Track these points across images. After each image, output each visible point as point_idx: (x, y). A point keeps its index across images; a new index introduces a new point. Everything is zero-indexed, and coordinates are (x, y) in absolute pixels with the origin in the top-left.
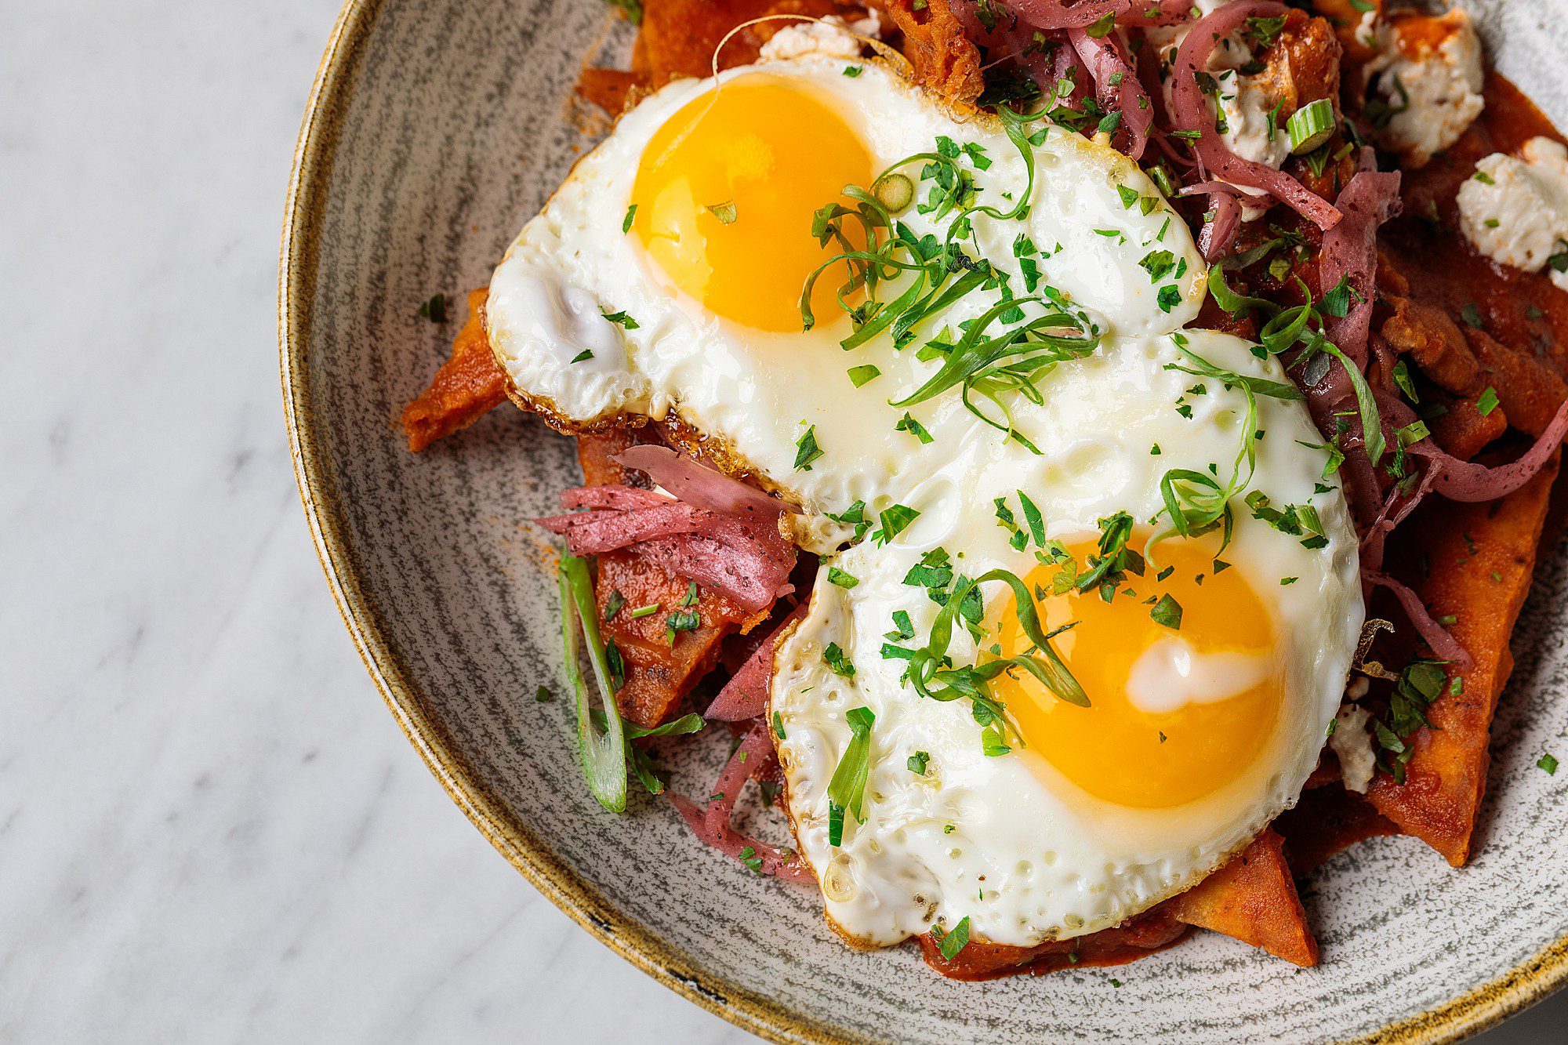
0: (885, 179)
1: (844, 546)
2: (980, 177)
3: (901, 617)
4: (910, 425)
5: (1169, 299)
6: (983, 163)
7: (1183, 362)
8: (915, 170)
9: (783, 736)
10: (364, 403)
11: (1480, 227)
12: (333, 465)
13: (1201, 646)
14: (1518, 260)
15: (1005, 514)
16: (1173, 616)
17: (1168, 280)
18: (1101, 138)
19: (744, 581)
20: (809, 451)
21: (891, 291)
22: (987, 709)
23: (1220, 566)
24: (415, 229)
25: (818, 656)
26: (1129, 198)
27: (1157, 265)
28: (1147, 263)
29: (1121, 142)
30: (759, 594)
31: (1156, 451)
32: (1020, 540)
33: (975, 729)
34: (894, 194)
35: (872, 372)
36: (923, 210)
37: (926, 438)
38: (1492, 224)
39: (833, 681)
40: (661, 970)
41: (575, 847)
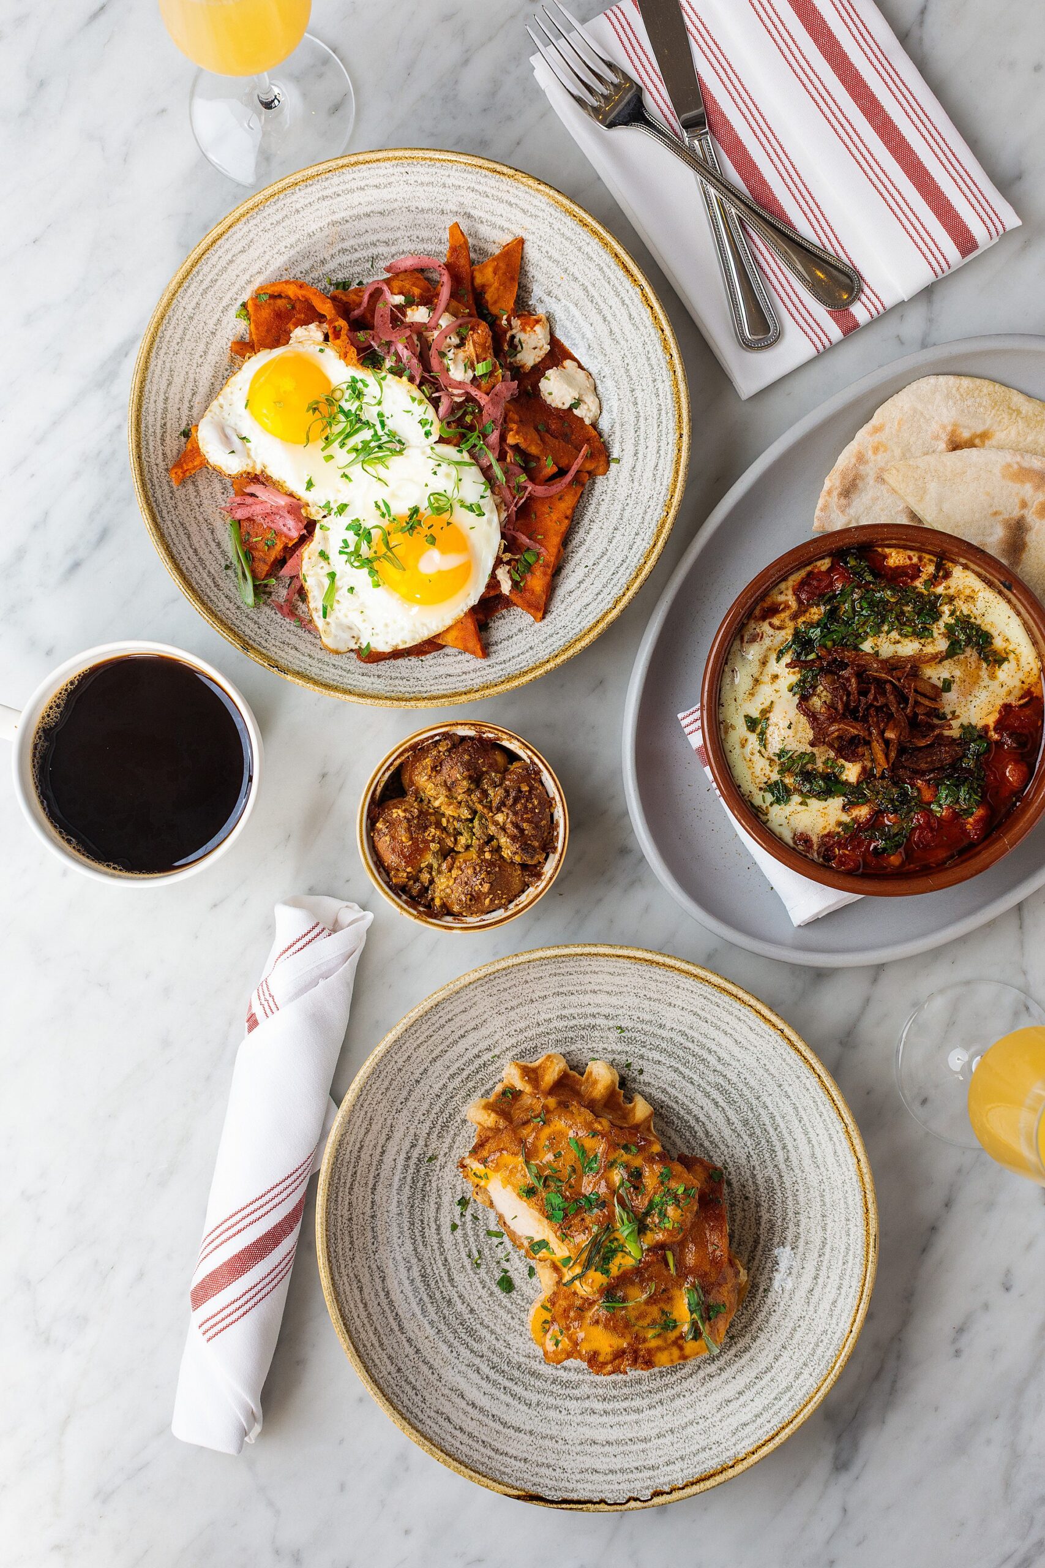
0: (333, 391)
1: (325, 517)
2: (366, 391)
3: (345, 541)
4: (345, 476)
5: (428, 434)
6: (366, 386)
7: (434, 456)
8: (345, 386)
9: (306, 581)
10: (160, 470)
11: (546, 395)
12: (150, 494)
13: (443, 552)
14: (560, 406)
15: (378, 507)
16: (432, 540)
17: (427, 428)
18: (405, 379)
19: (289, 529)
20: (310, 485)
21: (336, 429)
22: (373, 572)
23: (449, 524)
24: (176, 406)
25: (317, 554)
26: (414, 399)
27: (423, 423)
28: (420, 422)
29: (411, 379)
30: (295, 534)
31: (427, 485)
32: (383, 515)
33: (369, 580)
34: (338, 394)
35: (332, 457)
36: (346, 401)
37: (350, 480)
38: (550, 394)
39: (323, 563)
40: (266, 664)
41: (237, 622)
